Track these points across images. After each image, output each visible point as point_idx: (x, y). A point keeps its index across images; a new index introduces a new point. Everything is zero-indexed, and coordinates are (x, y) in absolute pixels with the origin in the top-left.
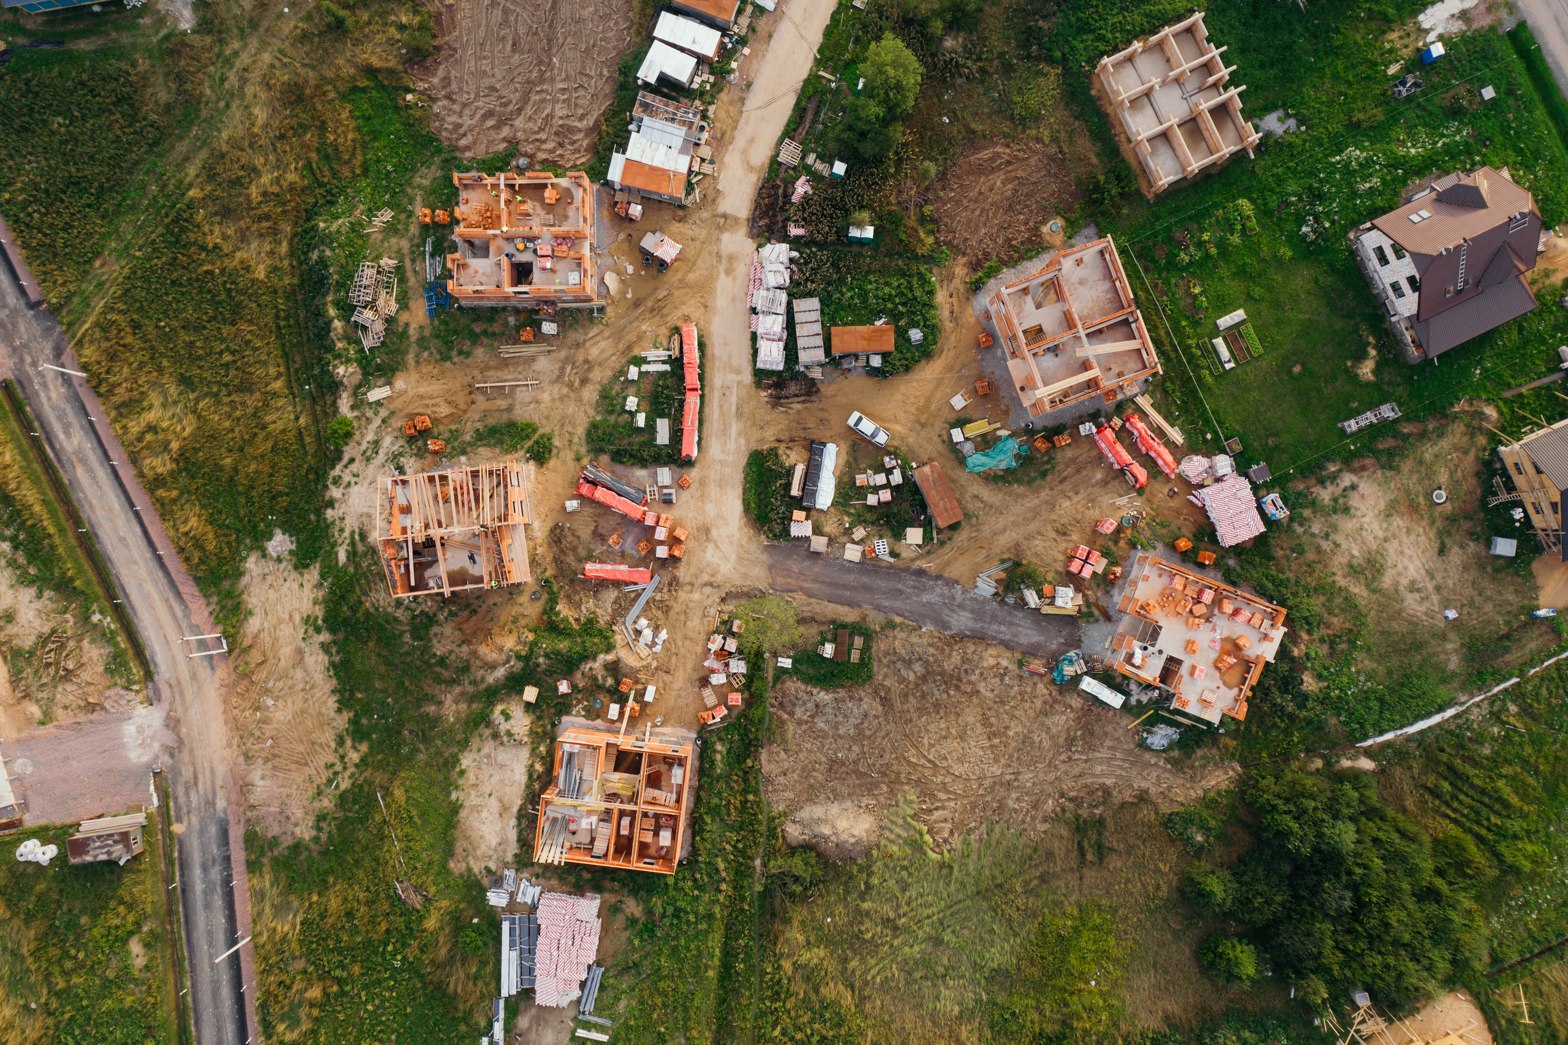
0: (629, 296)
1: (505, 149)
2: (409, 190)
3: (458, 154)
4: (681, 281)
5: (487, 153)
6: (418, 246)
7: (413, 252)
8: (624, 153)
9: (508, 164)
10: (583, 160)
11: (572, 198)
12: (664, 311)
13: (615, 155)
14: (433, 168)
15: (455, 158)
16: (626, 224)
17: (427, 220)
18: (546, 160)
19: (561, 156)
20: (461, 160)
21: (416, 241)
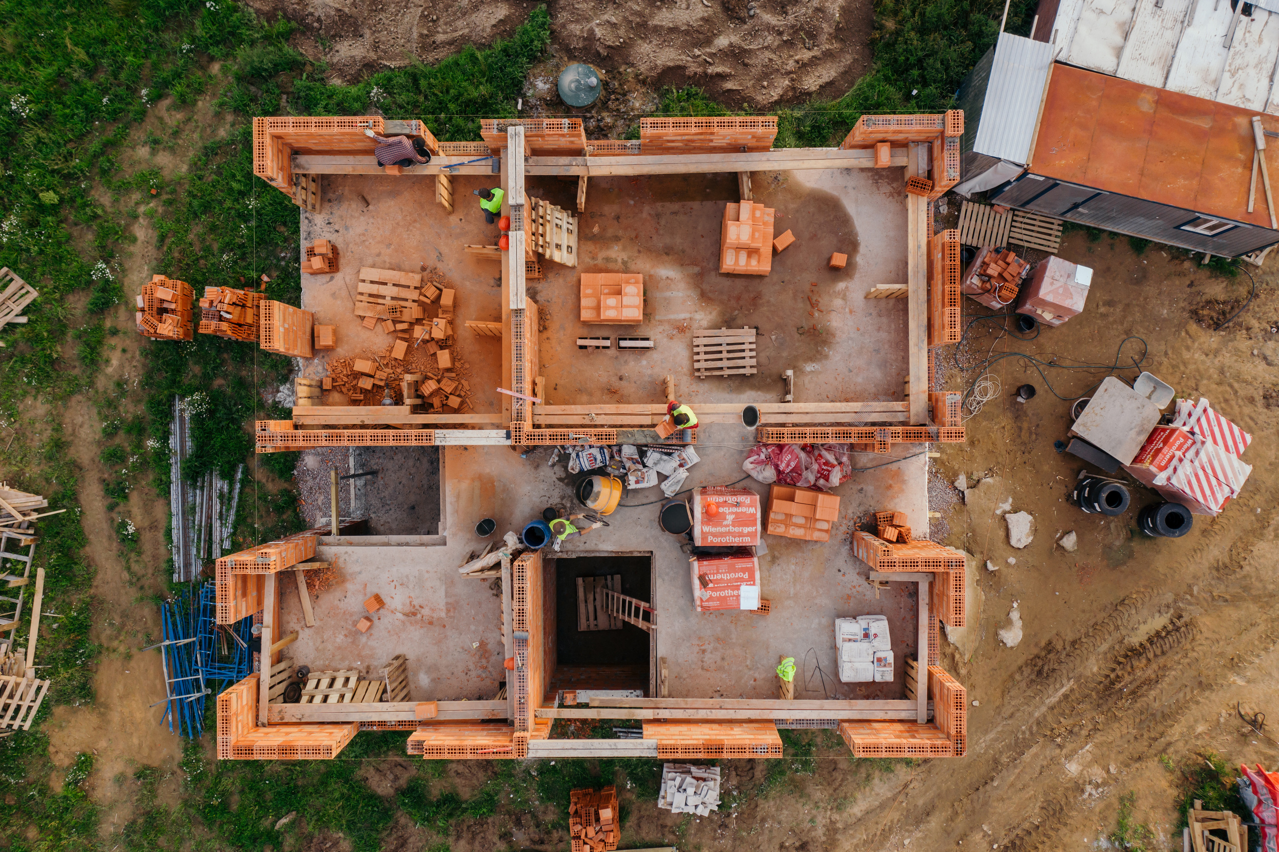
0: (1012, 636)
1: (504, 28)
2: (103, 197)
3: (307, 50)
4: (1222, 570)
5: (427, 44)
6: (138, 429)
7: (115, 457)
8: (1044, 35)
9: (515, 88)
10: (827, 73)
11: (850, 245)
12: (1153, 698)
13: (1006, 41)
14: (205, 105)
15: (295, 66)
16: (1004, 341)
17: (168, 328)
18: (674, 73)
19: (736, 55)
20: (319, 76)
21: (130, 409)
